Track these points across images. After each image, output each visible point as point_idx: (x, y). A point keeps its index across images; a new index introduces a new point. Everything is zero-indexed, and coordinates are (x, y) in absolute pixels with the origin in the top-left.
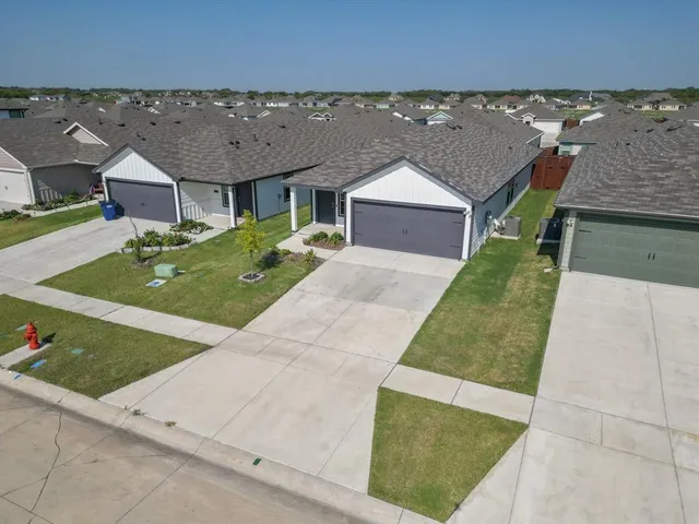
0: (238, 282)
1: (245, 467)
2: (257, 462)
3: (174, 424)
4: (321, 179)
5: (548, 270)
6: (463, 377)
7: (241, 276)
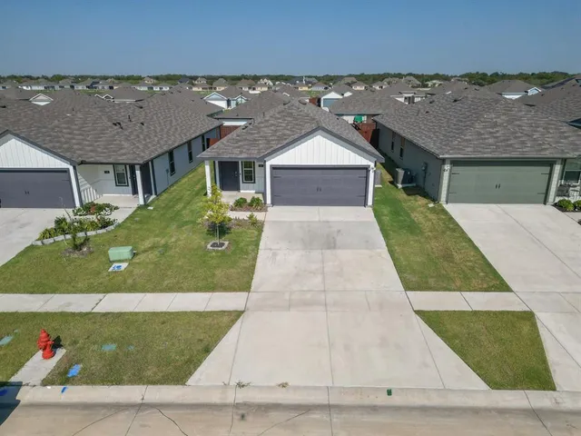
0: (209, 251)
1: (382, 399)
2: (389, 393)
3: (286, 384)
4: (237, 151)
5: (431, 205)
6: (459, 289)
7: (209, 246)
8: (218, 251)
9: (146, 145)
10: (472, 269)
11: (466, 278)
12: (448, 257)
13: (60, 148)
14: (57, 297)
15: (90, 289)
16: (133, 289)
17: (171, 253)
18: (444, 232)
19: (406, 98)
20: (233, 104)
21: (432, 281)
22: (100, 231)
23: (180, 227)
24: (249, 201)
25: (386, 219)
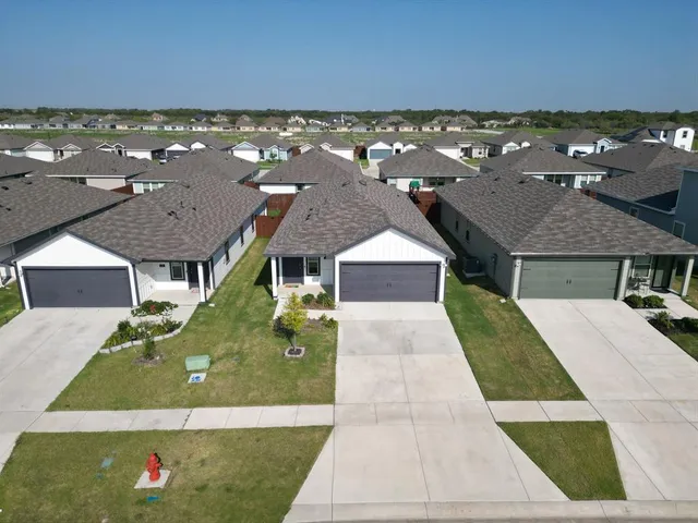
0: (288, 360)
5: (503, 301)
6: (537, 398)
7: (286, 354)
8: (296, 359)
9: (204, 236)
10: (548, 376)
11: (543, 386)
12: (523, 362)
13: (118, 245)
14: (142, 413)
15: (174, 404)
16: (218, 403)
17: (249, 360)
18: (517, 333)
19: (462, 149)
20: (267, 155)
21: (510, 390)
22: (167, 336)
23: (250, 328)
24: (316, 296)
25: (459, 317)
